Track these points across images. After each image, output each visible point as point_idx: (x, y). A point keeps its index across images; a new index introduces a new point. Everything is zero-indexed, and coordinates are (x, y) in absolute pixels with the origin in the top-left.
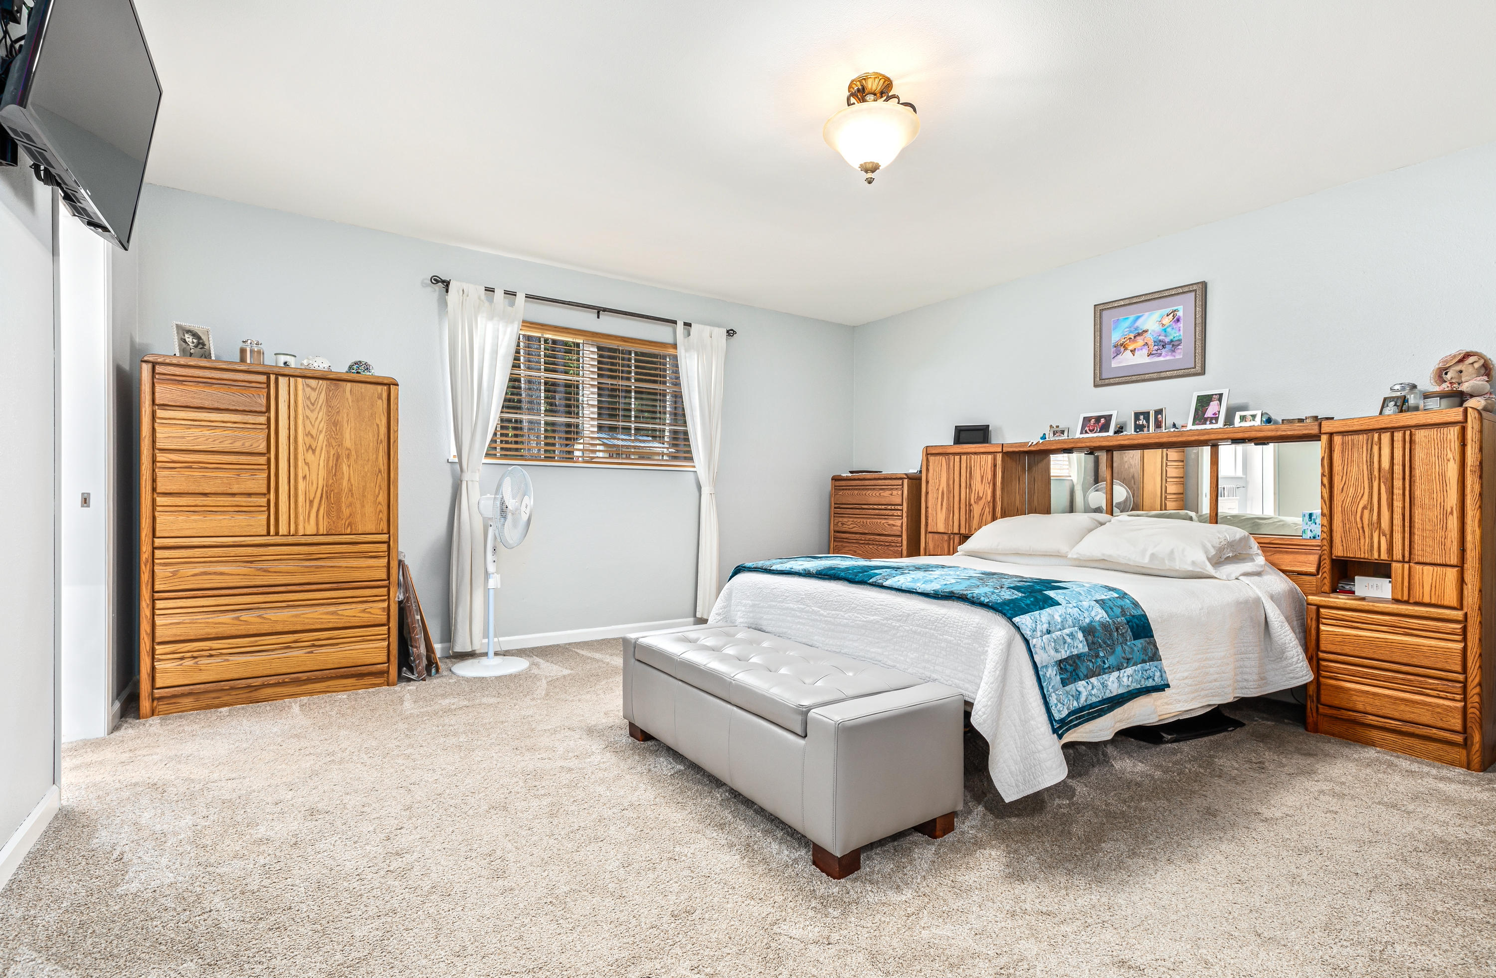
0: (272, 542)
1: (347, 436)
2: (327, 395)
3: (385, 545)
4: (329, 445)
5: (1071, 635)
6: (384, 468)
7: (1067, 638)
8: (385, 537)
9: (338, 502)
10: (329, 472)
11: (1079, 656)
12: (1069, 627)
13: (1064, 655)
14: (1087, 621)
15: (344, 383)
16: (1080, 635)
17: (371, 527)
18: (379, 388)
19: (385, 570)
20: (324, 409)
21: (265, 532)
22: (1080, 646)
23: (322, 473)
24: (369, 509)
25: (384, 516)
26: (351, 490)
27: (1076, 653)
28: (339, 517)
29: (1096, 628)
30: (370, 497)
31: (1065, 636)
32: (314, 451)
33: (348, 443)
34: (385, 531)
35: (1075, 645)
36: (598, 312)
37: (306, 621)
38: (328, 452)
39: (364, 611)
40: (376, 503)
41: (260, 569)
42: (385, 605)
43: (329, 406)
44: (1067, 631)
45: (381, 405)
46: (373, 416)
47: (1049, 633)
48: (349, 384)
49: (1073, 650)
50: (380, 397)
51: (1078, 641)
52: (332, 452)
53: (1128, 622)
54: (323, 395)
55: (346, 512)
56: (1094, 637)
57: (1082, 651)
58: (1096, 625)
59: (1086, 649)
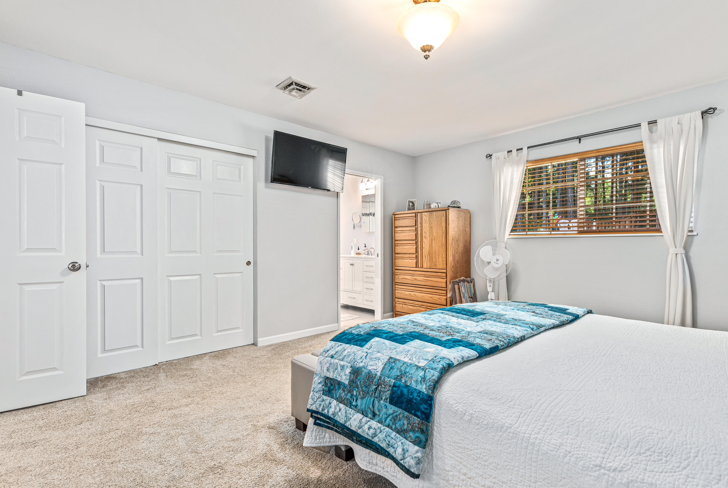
0: (417, 270)
1: (434, 232)
2: (429, 217)
3: (445, 274)
4: (430, 236)
5: (343, 367)
6: (444, 243)
7: (339, 367)
8: (445, 271)
9: (432, 256)
10: (430, 246)
11: (339, 383)
12: (347, 362)
13: (331, 375)
14: (361, 365)
15: (433, 212)
16: (348, 371)
17: (441, 267)
18: (443, 212)
19: (445, 284)
20: (428, 223)
21: (415, 267)
22: (344, 377)
23: (428, 246)
24: (440, 260)
25: (445, 262)
26: (435, 252)
27: (339, 380)
28: (432, 262)
29: (361, 373)
30: (441, 255)
31: (338, 364)
32: (426, 238)
33: (435, 235)
34: (445, 268)
35: (341, 374)
36: (580, 139)
37: (425, 299)
38: (429, 238)
39: (439, 298)
40: (443, 257)
41: (414, 279)
42: (445, 297)
43: (429, 221)
44: (342, 363)
45: (444, 218)
46: (441, 223)
47: (332, 358)
48: (435, 212)
49: (338, 376)
50: (443, 216)
51: (344, 373)
52: (431, 238)
53: (394, 386)
54: (428, 218)
55: (434, 260)
56: (356, 378)
57: (343, 381)
58: (365, 371)
59: (347, 382)
